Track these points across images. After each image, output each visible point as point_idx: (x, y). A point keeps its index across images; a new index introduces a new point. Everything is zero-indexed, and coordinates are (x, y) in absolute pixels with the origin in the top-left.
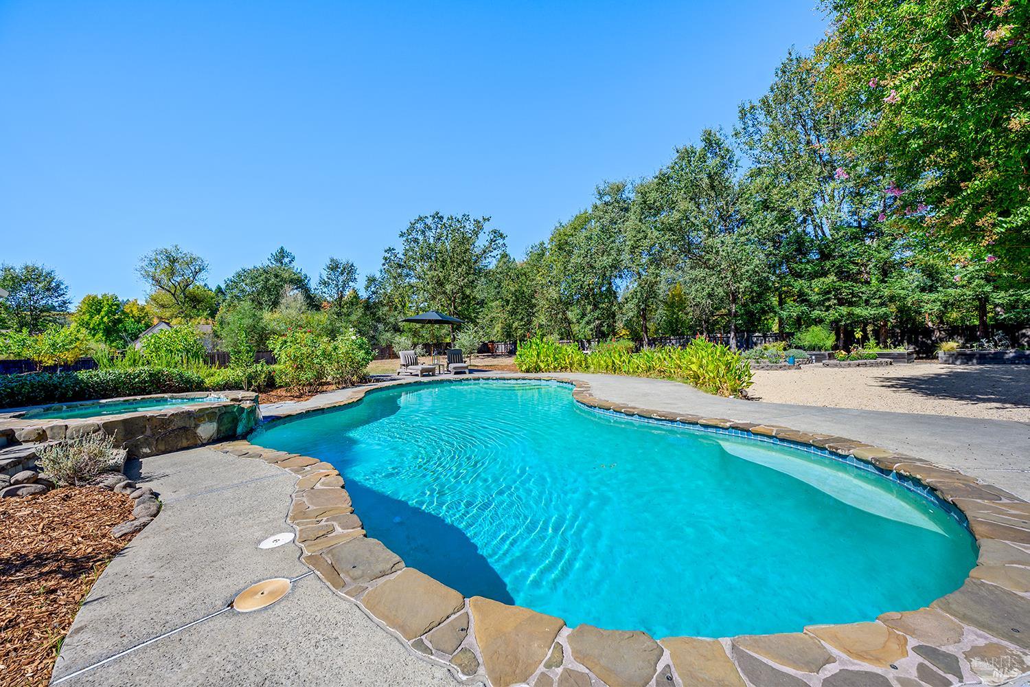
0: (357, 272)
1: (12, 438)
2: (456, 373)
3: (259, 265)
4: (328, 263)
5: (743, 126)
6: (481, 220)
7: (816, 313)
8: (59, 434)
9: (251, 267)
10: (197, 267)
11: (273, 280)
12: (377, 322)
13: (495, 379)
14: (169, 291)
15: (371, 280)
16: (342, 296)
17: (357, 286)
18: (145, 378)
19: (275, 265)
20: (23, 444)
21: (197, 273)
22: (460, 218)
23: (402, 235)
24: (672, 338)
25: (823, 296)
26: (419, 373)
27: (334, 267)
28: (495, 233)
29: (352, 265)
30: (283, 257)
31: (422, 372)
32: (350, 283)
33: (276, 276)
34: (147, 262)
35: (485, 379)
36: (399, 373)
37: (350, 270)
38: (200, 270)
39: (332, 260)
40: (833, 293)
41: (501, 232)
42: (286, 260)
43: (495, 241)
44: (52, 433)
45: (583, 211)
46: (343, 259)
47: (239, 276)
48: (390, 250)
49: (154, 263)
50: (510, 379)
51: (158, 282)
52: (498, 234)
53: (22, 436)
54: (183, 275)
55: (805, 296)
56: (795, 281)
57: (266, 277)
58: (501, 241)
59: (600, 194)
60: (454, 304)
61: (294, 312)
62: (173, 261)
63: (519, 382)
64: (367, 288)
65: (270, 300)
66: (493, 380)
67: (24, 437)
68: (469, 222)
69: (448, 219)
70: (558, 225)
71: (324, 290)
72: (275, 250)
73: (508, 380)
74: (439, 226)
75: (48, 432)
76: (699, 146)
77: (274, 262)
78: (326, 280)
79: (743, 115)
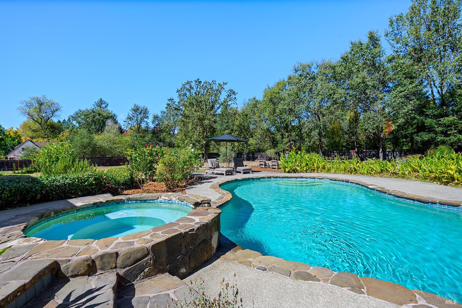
0: (149, 113)
1: (57, 273)
2: (244, 173)
3: (89, 108)
4: (133, 106)
5: (392, 30)
6: (222, 83)
7: (440, 138)
8: (109, 263)
9: (84, 109)
10: (55, 108)
11: (97, 117)
12: (159, 141)
13: (281, 178)
14: (37, 122)
15: (156, 117)
16: (140, 126)
17: (148, 121)
18: (92, 182)
19: (98, 108)
20: (71, 279)
21: (55, 111)
22: (211, 82)
23: (178, 91)
24: (335, 151)
25: (446, 128)
26: (224, 173)
27: (136, 109)
28: (231, 91)
29: (146, 109)
30: (102, 104)
31: (226, 173)
32: (145, 119)
33: (99, 115)
34: (25, 104)
35: (275, 178)
36: (207, 173)
37: (145, 112)
38: (57, 110)
39: (135, 105)
40: (453, 126)
41: (234, 91)
42: (103, 106)
43: (230, 96)
44: (101, 263)
45: (282, 80)
46: (141, 105)
47: (77, 114)
48: (171, 100)
49: (29, 105)
50: (292, 178)
51: (32, 117)
52: (232, 92)
53: (70, 270)
54: (46, 113)
55: (433, 128)
56: (425, 119)
57: (93, 115)
58: (234, 96)
59: (296, 70)
60: (206, 131)
61: (112, 136)
62: (41, 104)
63: (298, 179)
64: (153, 122)
65: (96, 128)
66: (280, 178)
67: (72, 271)
68: (215, 85)
69: (204, 83)
70: (267, 87)
71: (129, 122)
72: (97, 100)
73: (290, 178)
74: (199, 87)
75: (97, 263)
76: (365, 40)
77: (96, 107)
78: (131, 116)
79: (392, 23)
